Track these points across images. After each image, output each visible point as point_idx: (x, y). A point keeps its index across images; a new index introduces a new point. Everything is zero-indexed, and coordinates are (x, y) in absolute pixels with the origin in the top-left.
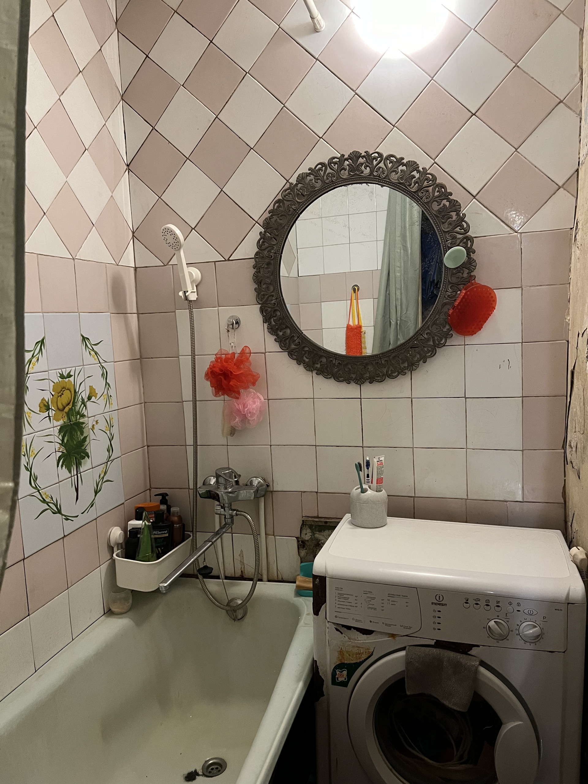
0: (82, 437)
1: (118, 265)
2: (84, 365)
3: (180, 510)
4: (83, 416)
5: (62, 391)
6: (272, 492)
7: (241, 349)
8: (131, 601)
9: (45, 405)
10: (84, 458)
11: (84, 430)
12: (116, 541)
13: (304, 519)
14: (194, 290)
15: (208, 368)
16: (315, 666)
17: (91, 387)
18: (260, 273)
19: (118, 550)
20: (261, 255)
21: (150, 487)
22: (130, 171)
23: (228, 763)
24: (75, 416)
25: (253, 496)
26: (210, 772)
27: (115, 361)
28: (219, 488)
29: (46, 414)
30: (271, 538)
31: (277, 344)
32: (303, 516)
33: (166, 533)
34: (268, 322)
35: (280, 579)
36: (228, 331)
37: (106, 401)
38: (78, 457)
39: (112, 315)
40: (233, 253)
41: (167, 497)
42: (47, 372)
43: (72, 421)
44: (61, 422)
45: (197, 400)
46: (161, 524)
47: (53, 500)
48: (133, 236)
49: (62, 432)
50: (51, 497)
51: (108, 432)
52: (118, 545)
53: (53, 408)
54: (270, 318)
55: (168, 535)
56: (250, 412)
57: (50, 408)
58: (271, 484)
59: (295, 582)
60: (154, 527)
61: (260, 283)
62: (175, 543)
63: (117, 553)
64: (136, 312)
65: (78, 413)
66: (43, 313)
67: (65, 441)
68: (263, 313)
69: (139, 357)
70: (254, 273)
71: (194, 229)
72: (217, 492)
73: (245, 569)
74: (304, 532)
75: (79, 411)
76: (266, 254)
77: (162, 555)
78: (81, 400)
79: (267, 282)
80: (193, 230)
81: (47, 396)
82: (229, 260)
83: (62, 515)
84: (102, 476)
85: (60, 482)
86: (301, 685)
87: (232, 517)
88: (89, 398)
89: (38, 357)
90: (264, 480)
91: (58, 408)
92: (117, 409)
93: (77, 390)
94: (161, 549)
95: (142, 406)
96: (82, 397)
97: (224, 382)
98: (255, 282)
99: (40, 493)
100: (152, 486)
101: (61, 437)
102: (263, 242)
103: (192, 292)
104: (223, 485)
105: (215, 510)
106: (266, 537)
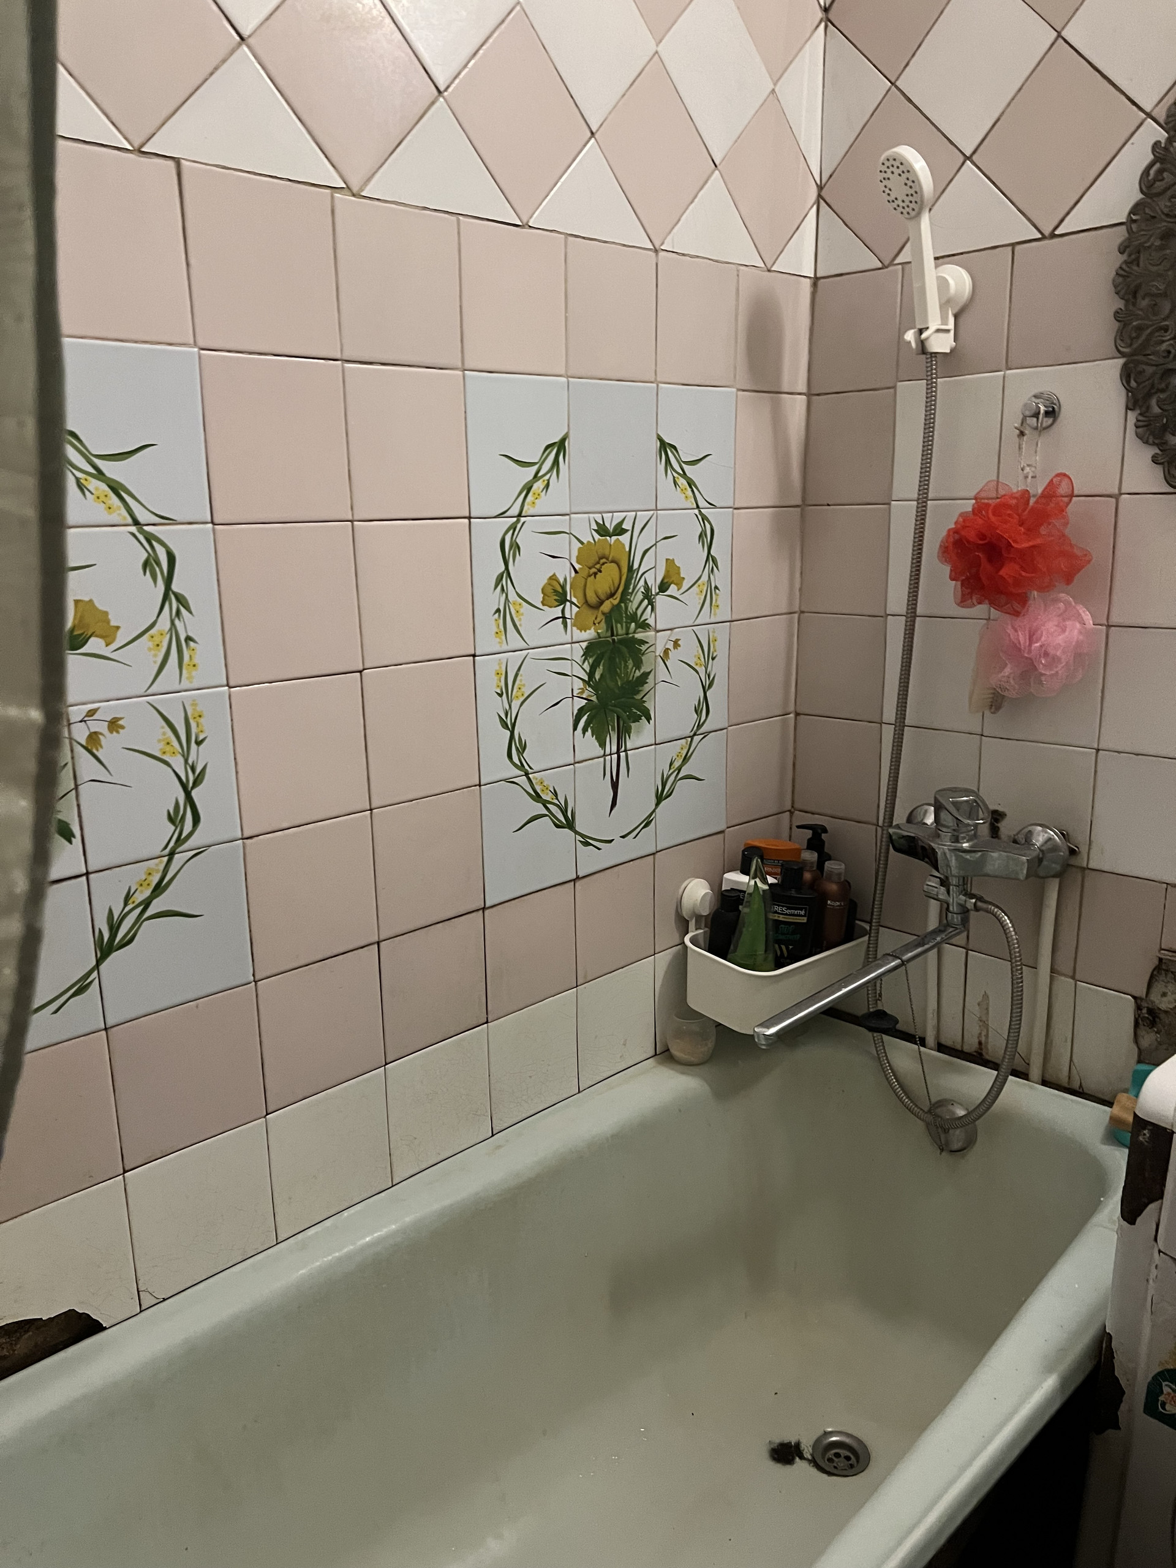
0: (638, 674)
1: (769, 271)
2: (658, 508)
3: (846, 868)
4: (645, 626)
5: (598, 563)
6: (1083, 869)
7: (1048, 481)
8: (711, 1044)
9: (555, 591)
10: (637, 719)
11: (643, 658)
12: (694, 910)
13: (1166, 955)
14: (947, 325)
15: (949, 531)
16: (1106, 1346)
17: (670, 562)
18: (1138, 265)
19: (696, 929)
20: (1147, 211)
21: (793, 807)
22: (829, 24)
23: (873, 1455)
24: (624, 624)
25: (1025, 872)
26: (830, 1460)
27: (736, 506)
28: (939, 836)
29: (557, 612)
30: (1064, 983)
31: (1159, 471)
32: (1163, 947)
33: (801, 916)
34: (1140, 407)
35: (1076, 1085)
36: (1022, 434)
37: (703, 597)
38: (624, 715)
39: (740, 393)
40: (1068, 213)
41: (824, 836)
42: (567, 517)
43: (617, 635)
44: (590, 634)
45: (918, 614)
46: (793, 893)
47: (557, 799)
48: (819, 196)
49: (591, 657)
50: (555, 790)
51: (701, 670)
52: (699, 918)
53: (574, 600)
54: (1149, 395)
55: (805, 921)
56: (1046, 654)
57: (568, 598)
58: (1084, 849)
59: (1110, 1104)
60: (775, 895)
61: (1135, 297)
62: (825, 942)
63: (693, 934)
64: (804, 390)
65: (633, 618)
66: (568, 377)
67: (597, 676)
68: (1128, 382)
69: (799, 502)
70: (1121, 268)
71: (969, 158)
72: (932, 844)
73: (990, 1040)
74: (1158, 987)
75: (636, 613)
76: (1163, 207)
77: (788, 961)
78: (642, 589)
79: (1154, 290)
80: (968, 162)
81: (564, 572)
82: (1053, 236)
83: (577, 833)
84: (677, 764)
85: (578, 762)
86: (1050, 1383)
87: (965, 911)
88: (663, 587)
89: (548, 480)
90: (1065, 836)
91: (586, 602)
92: (730, 619)
93: (636, 566)
94: (787, 948)
95: (791, 622)
96: (646, 582)
97: (985, 565)
98: (1117, 293)
99: (529, 779)
100: (797, 806)
101: (586, 666)
102: (1160, 172)
103: (938, 331)
104: (949, 830)
105: (925, 887)
106: (1051, 976)
